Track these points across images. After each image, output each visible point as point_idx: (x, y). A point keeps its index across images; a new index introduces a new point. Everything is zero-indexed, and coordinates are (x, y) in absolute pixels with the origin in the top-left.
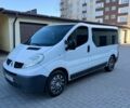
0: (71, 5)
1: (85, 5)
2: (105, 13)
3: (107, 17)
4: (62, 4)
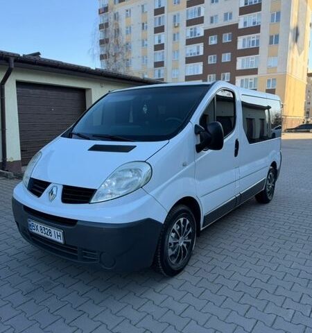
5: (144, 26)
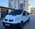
0: (12, 6)
1: (15, 6)
5: (13, 3)
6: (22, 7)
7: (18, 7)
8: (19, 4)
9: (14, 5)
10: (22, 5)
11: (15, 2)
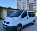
2: (30, 8)
3: (30, 9)
4: (18, 5)
5: (22, 3)
6: (32, 7)
7: (27, 7)
8: (29, 4)
9: (23, 5)
10: (32, 4)
11: (24, 2)
